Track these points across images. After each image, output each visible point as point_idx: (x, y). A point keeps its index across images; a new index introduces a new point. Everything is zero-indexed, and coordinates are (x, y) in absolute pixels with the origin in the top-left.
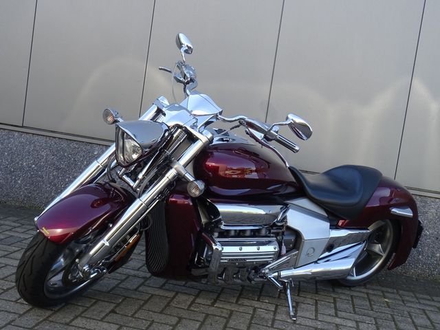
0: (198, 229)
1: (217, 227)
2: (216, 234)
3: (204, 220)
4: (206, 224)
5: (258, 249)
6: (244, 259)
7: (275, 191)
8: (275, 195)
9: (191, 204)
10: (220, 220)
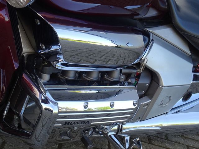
0: (16, 66)
1: (50, 65)
2: (46, 77)
3: (26, 49)
4: (29, 56)
5: (112, 106)
6: (88, 122)
7: (134, 13)
8: (136, 19)
9: (7, 19)
10: (56, 53)
